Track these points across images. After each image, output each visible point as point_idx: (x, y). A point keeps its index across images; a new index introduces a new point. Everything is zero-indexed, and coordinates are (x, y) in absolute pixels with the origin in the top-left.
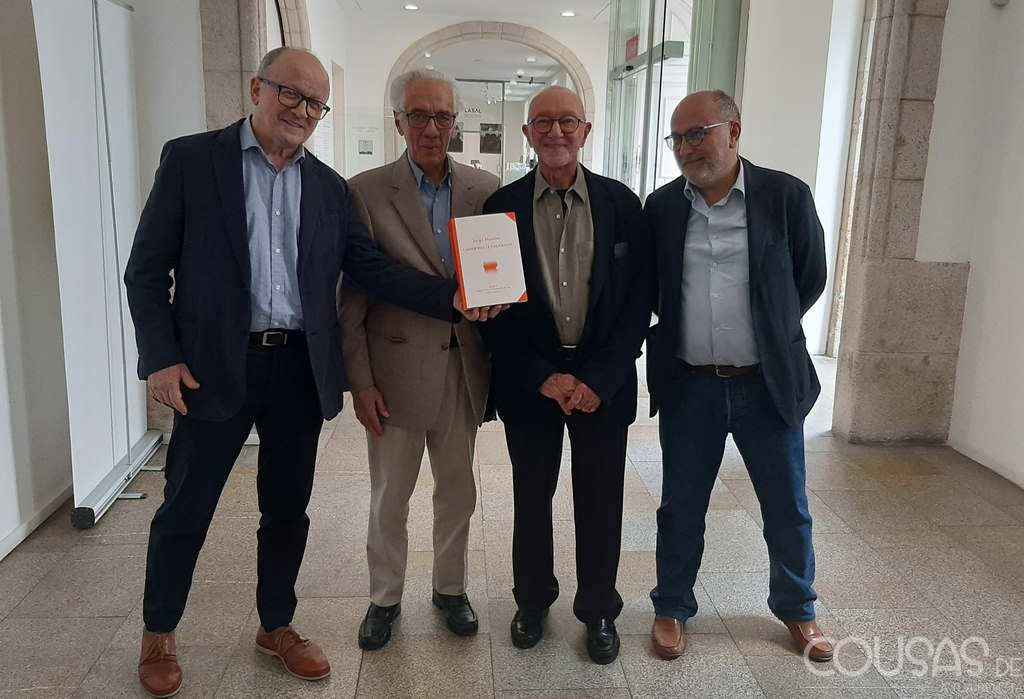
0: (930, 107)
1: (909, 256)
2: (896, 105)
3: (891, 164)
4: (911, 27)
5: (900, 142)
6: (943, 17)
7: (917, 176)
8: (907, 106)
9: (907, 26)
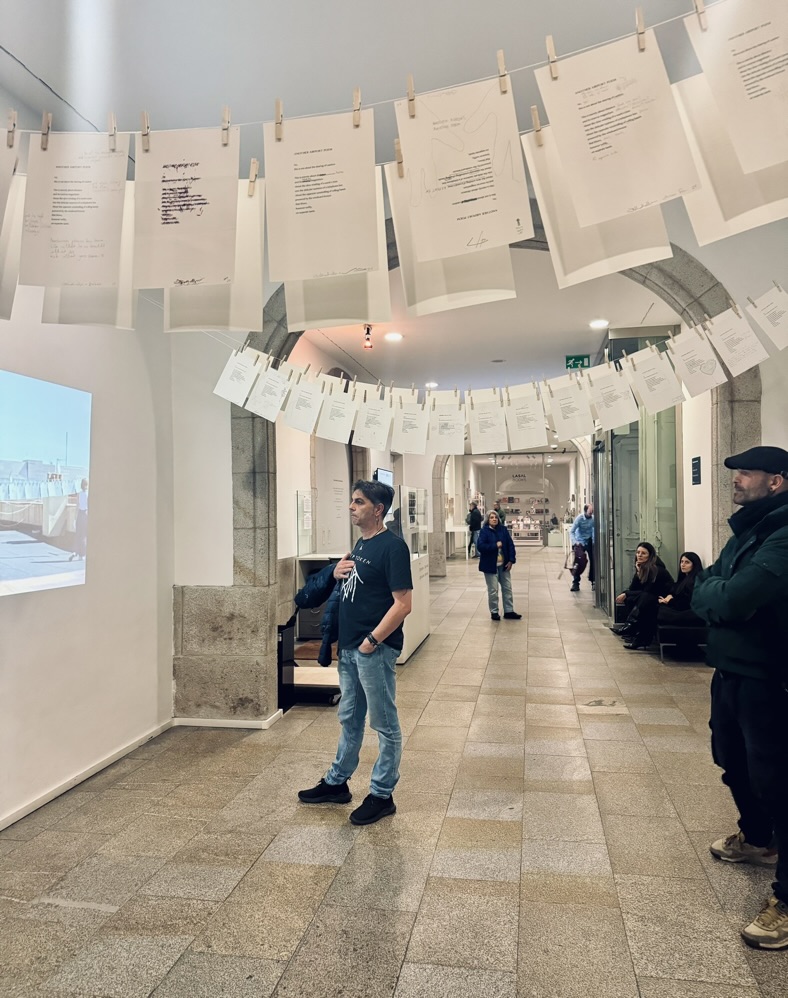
4: (732, 409)
6: (759, 401)
9: (729, 410)
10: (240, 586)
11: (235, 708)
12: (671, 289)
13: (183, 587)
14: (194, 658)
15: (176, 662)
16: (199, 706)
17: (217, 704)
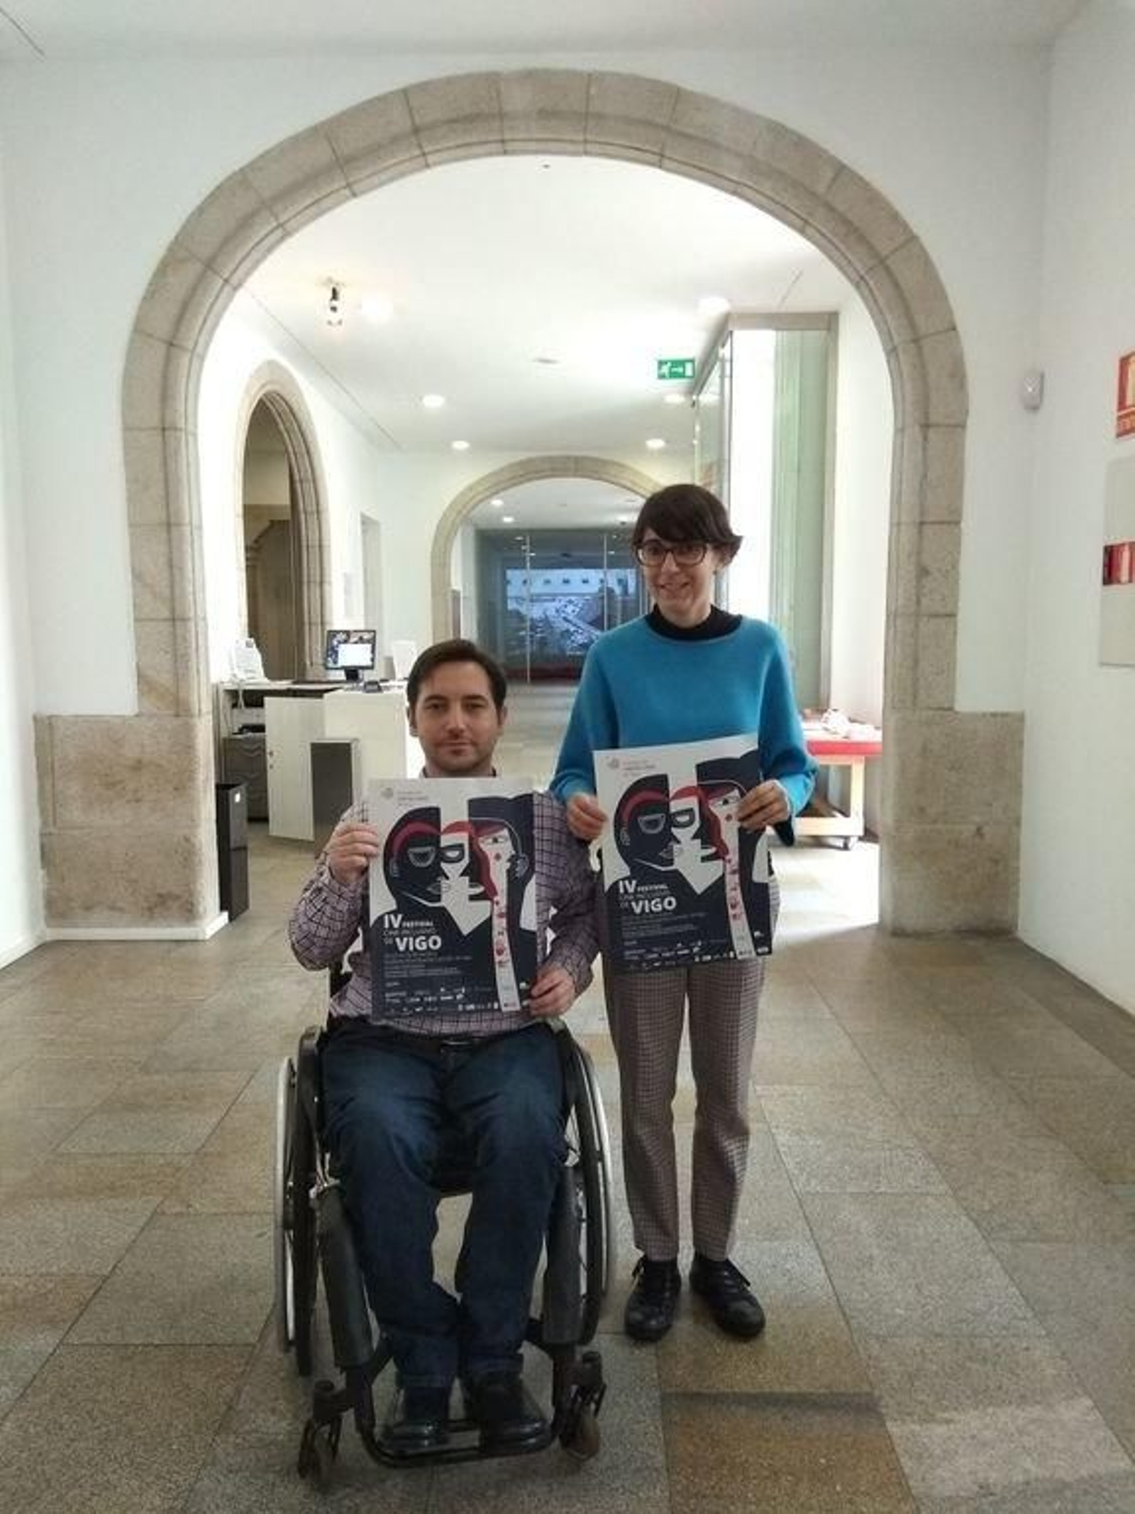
0: (957, 531)
1: (946, 705)
2: (916, 531)
3: (914, 598)
4: (925, 439)
5: (923, 572)
6: (962, 426)
7: (948, 610)
8: (928, 530)
9: (920, 439)
10: (151, 716)
11: (150, 909)
12: (843, 242)
13: (50, 717)
14: (76, 833)
15: (45, 840)
16: (88, 908)
17: (120, 904)
